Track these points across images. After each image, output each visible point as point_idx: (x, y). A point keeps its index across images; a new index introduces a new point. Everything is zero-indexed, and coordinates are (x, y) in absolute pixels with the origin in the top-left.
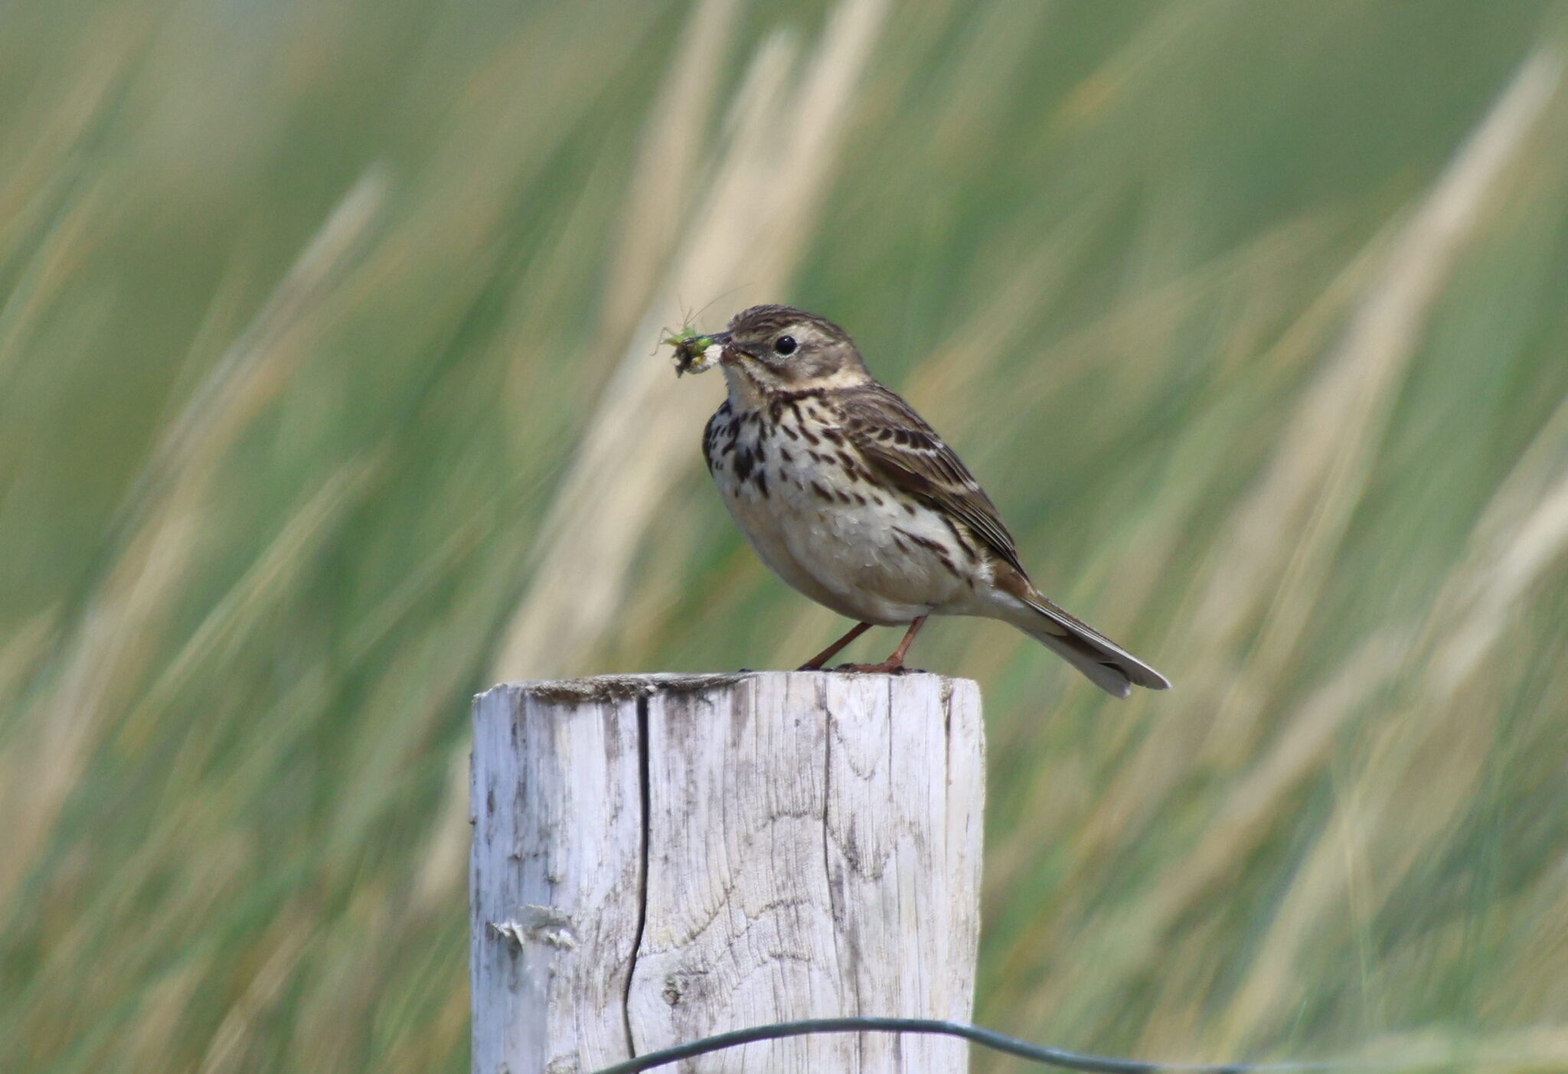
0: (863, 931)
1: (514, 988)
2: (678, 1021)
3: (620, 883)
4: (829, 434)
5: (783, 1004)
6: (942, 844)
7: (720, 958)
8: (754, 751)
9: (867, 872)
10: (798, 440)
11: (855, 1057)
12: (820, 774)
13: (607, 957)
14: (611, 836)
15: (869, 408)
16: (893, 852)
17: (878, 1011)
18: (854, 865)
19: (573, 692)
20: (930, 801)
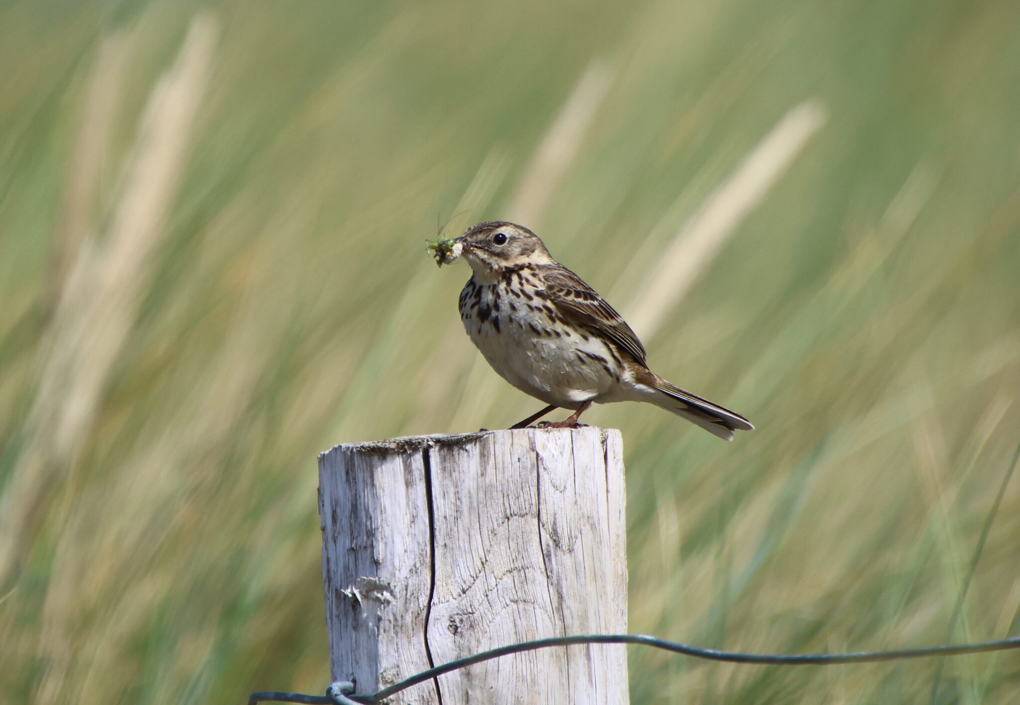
0: (564, 583)
1: (355, 628)
2: (458, 643)
3: (419, 562)
4: (538, 294)
5: (520, 630)
6: (606, 528)
7: (480, 604)
8: (495, 479)
9: (565, 548)
10: (521, 298)
11: (564, 661)
12: (534, 491)
13: (413, 607)
14: (411, 534)
15: (558, 278)
16: (579, 535)
17: (575, 631)
18: (557, 544)
19: (384, 448)
20: (599, 503)
